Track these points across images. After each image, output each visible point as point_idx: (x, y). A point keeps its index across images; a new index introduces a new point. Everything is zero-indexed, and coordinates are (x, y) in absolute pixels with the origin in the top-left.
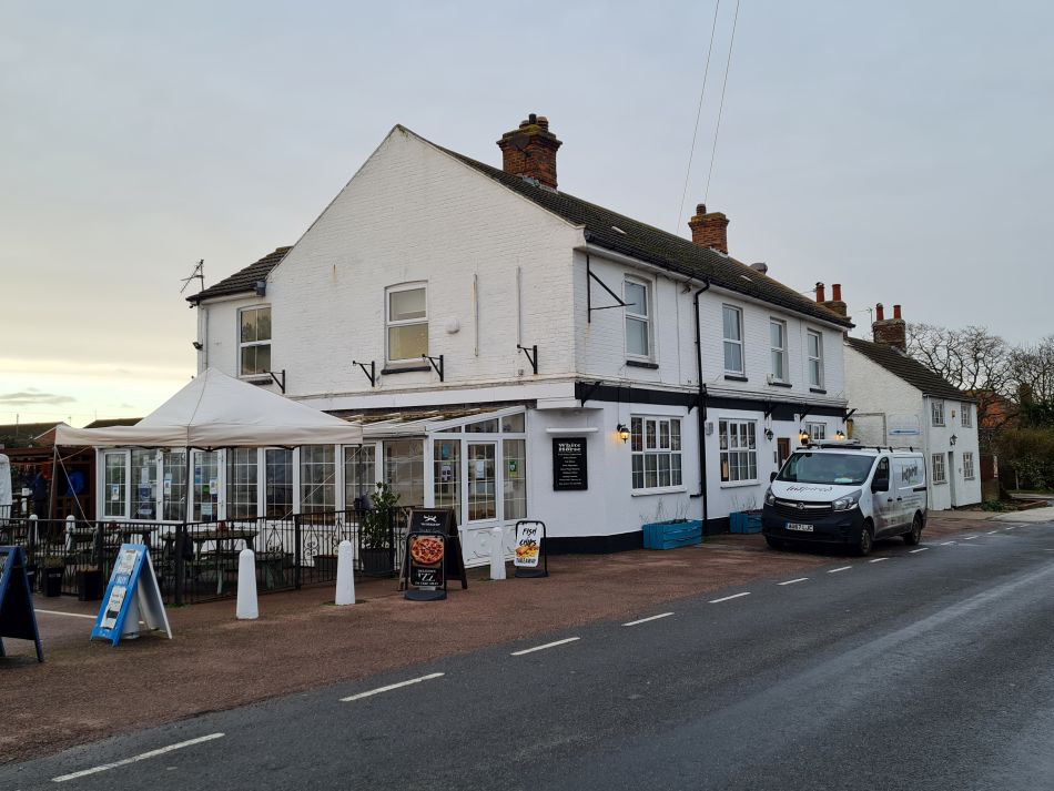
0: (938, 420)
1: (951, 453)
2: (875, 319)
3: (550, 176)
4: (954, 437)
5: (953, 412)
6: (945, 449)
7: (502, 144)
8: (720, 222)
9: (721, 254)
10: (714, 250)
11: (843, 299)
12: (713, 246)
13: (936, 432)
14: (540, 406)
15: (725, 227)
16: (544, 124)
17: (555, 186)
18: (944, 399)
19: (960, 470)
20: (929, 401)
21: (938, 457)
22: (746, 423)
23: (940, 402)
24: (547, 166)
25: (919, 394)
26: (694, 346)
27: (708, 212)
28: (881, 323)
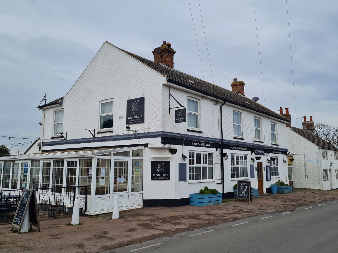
0: (325, 157)
1: (330, 169)
2: (303, 121)
3: (171, 64)
4: (331, 164)
5: (331, 154)
6: (328, 168)
7: (153, 52)
8: (242, 84)
9: (242, 96)
10: (239, 94)
11: (290, 113)
12: (239, 93)
13: (324, 161)
14: (149, 146)
15: (244, 86)
16: (169, 45)
17: (173, 67)
18: (327, 149)
19: (334, 175)
20: (321, 150)
21: (325, 171)
22: (243, 155)
23: (326, 150)
24: (169, 60)
25: (317, 147)
26: (220, 126)
27: (238, 81)
28: (306, 123)
